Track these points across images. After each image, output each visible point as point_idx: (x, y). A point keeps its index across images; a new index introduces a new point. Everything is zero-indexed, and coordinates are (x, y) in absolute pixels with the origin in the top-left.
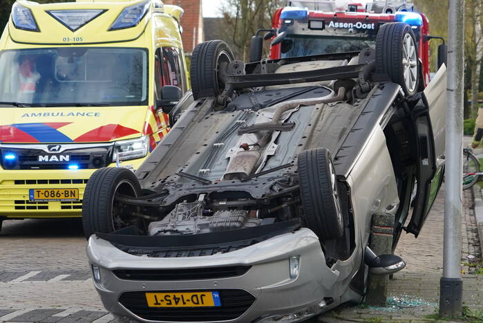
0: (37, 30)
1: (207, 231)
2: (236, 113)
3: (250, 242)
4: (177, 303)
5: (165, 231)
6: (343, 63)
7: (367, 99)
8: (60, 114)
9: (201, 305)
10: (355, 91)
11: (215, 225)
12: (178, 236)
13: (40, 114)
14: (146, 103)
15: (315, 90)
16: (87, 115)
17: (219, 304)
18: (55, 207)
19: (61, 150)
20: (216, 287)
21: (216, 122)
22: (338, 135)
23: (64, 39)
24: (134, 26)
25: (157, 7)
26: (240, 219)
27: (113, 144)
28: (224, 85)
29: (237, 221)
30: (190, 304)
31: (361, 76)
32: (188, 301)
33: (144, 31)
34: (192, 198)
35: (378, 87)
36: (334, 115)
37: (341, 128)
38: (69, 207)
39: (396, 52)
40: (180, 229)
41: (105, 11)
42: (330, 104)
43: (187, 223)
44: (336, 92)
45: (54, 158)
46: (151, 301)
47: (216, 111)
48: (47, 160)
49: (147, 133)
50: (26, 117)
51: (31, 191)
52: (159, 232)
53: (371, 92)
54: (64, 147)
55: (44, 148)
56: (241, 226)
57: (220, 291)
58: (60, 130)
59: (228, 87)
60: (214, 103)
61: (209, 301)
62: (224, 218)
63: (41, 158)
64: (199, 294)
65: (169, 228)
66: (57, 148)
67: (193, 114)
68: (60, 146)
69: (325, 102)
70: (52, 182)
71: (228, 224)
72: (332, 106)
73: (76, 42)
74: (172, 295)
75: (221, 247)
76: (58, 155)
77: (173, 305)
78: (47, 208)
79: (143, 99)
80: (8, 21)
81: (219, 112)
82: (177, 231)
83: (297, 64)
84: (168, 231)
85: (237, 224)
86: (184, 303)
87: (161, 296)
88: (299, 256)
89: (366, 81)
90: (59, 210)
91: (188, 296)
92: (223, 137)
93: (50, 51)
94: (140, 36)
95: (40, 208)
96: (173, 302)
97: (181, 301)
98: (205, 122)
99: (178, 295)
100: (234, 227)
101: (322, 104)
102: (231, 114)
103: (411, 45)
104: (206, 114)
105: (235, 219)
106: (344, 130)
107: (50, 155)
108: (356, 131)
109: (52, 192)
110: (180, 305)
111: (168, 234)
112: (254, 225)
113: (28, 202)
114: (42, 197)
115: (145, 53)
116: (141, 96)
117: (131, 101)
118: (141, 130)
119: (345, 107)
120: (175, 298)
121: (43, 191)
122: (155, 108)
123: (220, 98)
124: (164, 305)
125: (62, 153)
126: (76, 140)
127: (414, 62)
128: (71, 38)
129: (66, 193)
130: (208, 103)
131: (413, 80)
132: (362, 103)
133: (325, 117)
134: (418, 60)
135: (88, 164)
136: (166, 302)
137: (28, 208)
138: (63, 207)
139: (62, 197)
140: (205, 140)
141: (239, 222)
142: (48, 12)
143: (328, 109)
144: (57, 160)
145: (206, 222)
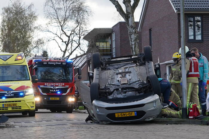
1: (126, 97)
4: (124, 116)
7: (146, 65)
9: (131, 116)
11: (128, 95)
14: (29, 80)
17: (136, 115)
18: (10, 109)
19: (11, 93)
20: (136, 110)
23: (3, 63)
26: (135, 93)
30: (128, 116)
32: (127, 115)
33: (24, 61)
34: (117, 90)
36: (141, 69)
38: (14, 109)
41: (13, 55)
43: (119, 95)
44: (136, 64)
45: (9, 95)
46: (116, 116)
48: (7, 96)
51: (3, 105)
54: (12, 92)
55: (6, 92)
57: (137, 112)
58: (10, 87)
60: (101, 68)
61: (134, 114)
62: (130, 93)
63: (5, 95)
64: (131, 113)
67: (98, 71)
70: (9, 102)
71: (132, 95)
73: (6, 64)
74: (123, 113)
76: (10, 94)
77: (123, 116)
78: (8, 109)
82: (117, 98)
85: (135, 95)
86: (126, 115)
87: (120, 114)
88: (156, 101)
90: (11, 110)
91: (127, 113)
92: (113, 75)
95: (6, 109)
96: (123, 115)
97: (125, 115)
99: (125, 113)
105: (133, 93)
107: (8, 94)
109: (9, 105)
110: (125, 116)
111: (115, 98)
113: (2, 108)
114: (6, 106)
115: (26, 66)
120: (124, 114)
121: (7, 105)
124: (120, 116)
125: (11, 94)
126: (14, 90)
129: (13, 105)
136: (121, 115)
137: (2, 109)
138: (12, 109)
139: (12, 106)
143: (138, 68)
145: (125, 95)
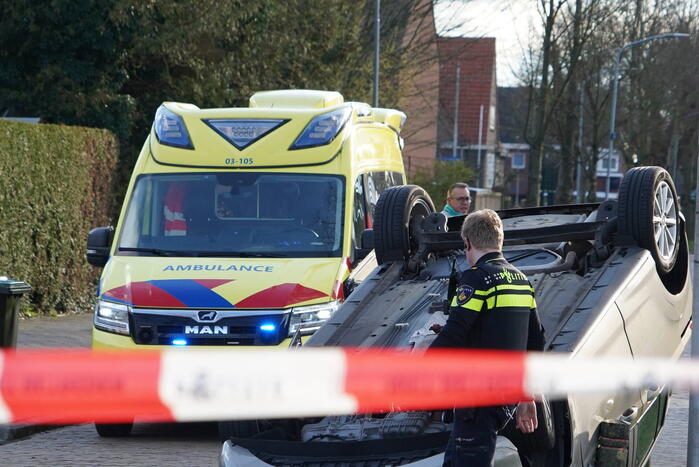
0: (190, 146)
1: (376, 437)
2: (430, 284)
3: (428, 453)
5: (322, 437)
6: (580, 219)
7: (603, 269)
8: (217, 268)
10: (589, 257)
11: (386, 430)
12: (339, 443)
13: (190, 267)
14: (339, 254)
15: (535, 256)
16: (255, 269)
19: (217, 319)
21: (402, 295)
22: (558, 316)
23: (227, 161)
24: (327, 143)
25: (361, 115)
26: (419, 423)
27: (290, 311)
28: (418, 245)
29: (414, 426)
31: (599, 237)
33: (340, 151)
35: (619, 253)
36: (556, 289)
37: (565, 306)
39: (645, 207)
40: (342, 434)
41: (286, 121)
42: (552, 274)
43: (351, 426)
44: (564, 257)
45: (207, 330)
47: (405, 280)
48: (196, 332)
49: (339, 297)
50: (169, 271)
52: (315, 437)
53: (609, 261)
54: (221, 314)
55: (194, 314)
56: (420, 432)
58: (216, 290)
59: (422, 249)
60: (403, 269)
63: (188, 330)
65: (328, 432)
66: (211, 315)
67: (374, 284)
68: (216, 313)
69: (547, 272)
71: (403, 430)
72: (555, 277)
73: (243, 165)
75: (390, 458)
76: (212, 326)
79: (336, 247)
80: (149, 132)
81: (408, 281)
82: (337, 437)
83: (520, 218)
84: (326, 436)
85: (415, 430)
89: (604, 244)
92: (410, 315)
93: (207, 177)
94: (334, 158)
98: (389, 294)
100: (411, 433)
101: (542, 274)
102: (423, 285)
103: (669, 196)
104: (392, 284)
105: (414, 422)
106: (568, 309)
108: (582, 312)
111: (325, 440)
112: (437, 431)
115: (340, 182)
116: (333, 243)
117: (319, 250)
118: (329, 293)
119: (573, 279)
122: (352, 261)
123: (412, 263)
125: (217, 324)
126: (237, 305)
127: (673, 221)
128: (237, 159)
130: (395, 270)
131: (670, 243)
132: (595, 273)
133: (545, 290)
134: (678, 217)
135: (253, 339)
140: (386, 318)
141: (418, 426)
142: (206, 121)
143: (550, 281)
144: (210, 332)
145: (375, 426)
